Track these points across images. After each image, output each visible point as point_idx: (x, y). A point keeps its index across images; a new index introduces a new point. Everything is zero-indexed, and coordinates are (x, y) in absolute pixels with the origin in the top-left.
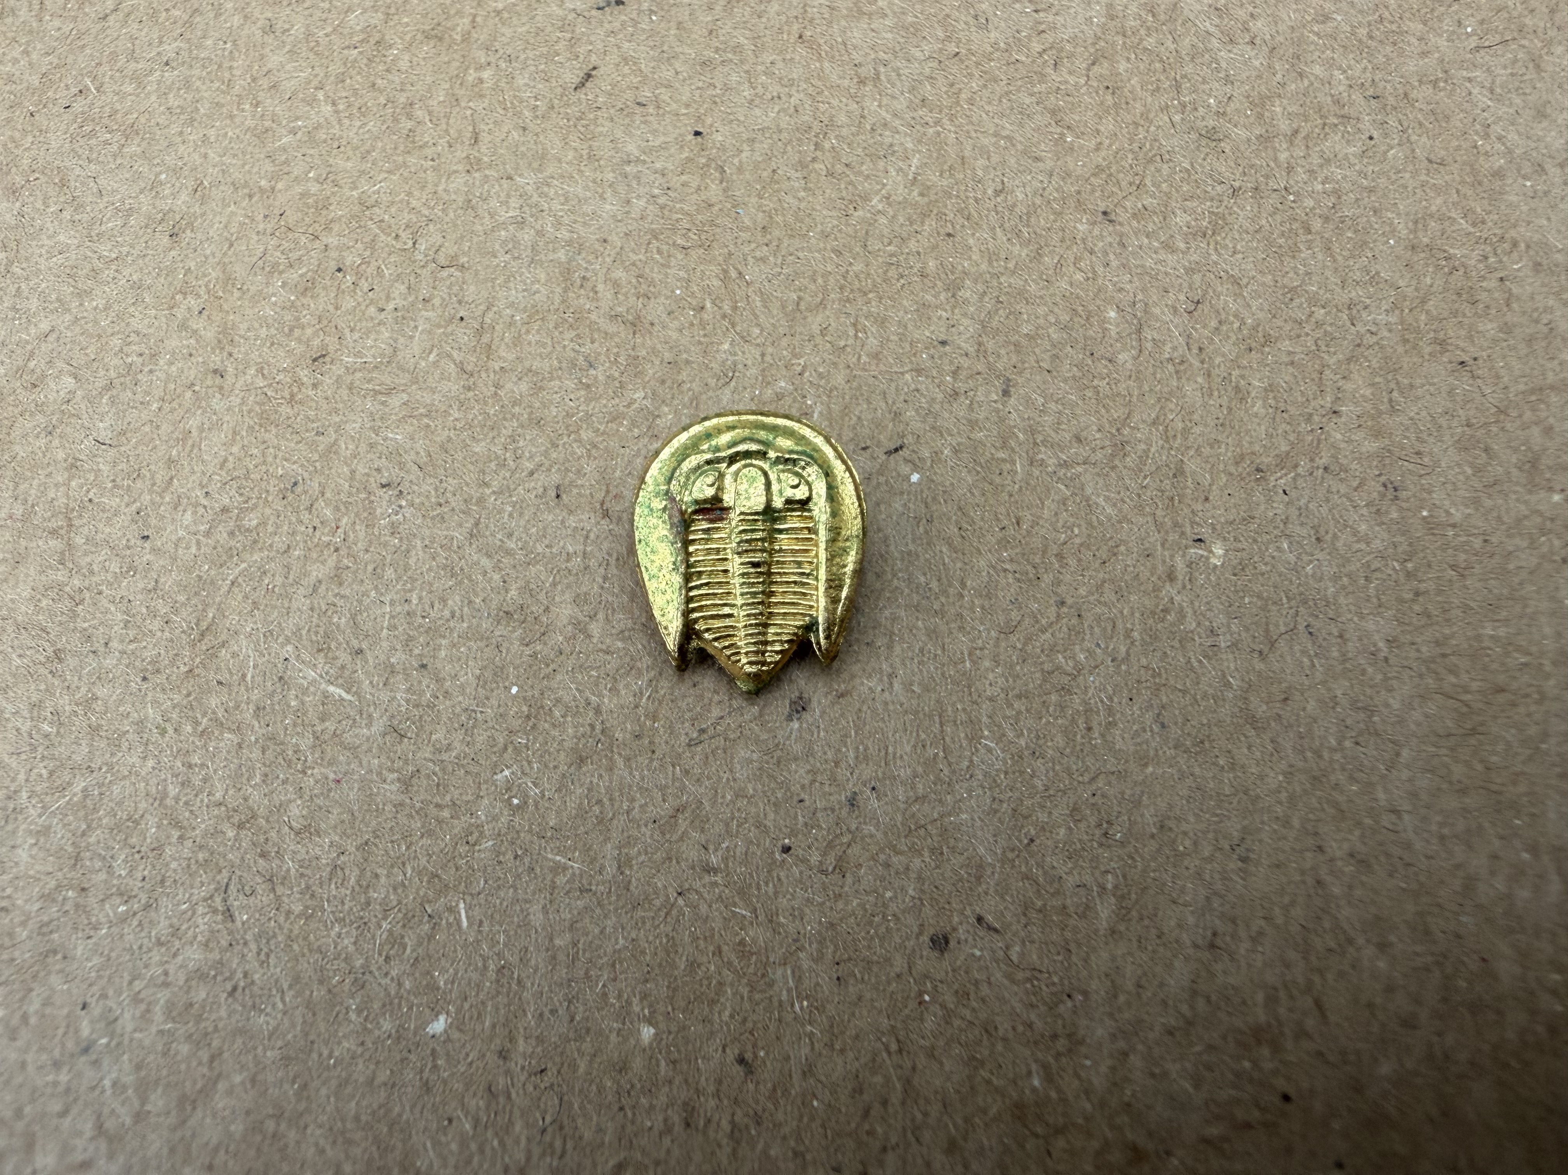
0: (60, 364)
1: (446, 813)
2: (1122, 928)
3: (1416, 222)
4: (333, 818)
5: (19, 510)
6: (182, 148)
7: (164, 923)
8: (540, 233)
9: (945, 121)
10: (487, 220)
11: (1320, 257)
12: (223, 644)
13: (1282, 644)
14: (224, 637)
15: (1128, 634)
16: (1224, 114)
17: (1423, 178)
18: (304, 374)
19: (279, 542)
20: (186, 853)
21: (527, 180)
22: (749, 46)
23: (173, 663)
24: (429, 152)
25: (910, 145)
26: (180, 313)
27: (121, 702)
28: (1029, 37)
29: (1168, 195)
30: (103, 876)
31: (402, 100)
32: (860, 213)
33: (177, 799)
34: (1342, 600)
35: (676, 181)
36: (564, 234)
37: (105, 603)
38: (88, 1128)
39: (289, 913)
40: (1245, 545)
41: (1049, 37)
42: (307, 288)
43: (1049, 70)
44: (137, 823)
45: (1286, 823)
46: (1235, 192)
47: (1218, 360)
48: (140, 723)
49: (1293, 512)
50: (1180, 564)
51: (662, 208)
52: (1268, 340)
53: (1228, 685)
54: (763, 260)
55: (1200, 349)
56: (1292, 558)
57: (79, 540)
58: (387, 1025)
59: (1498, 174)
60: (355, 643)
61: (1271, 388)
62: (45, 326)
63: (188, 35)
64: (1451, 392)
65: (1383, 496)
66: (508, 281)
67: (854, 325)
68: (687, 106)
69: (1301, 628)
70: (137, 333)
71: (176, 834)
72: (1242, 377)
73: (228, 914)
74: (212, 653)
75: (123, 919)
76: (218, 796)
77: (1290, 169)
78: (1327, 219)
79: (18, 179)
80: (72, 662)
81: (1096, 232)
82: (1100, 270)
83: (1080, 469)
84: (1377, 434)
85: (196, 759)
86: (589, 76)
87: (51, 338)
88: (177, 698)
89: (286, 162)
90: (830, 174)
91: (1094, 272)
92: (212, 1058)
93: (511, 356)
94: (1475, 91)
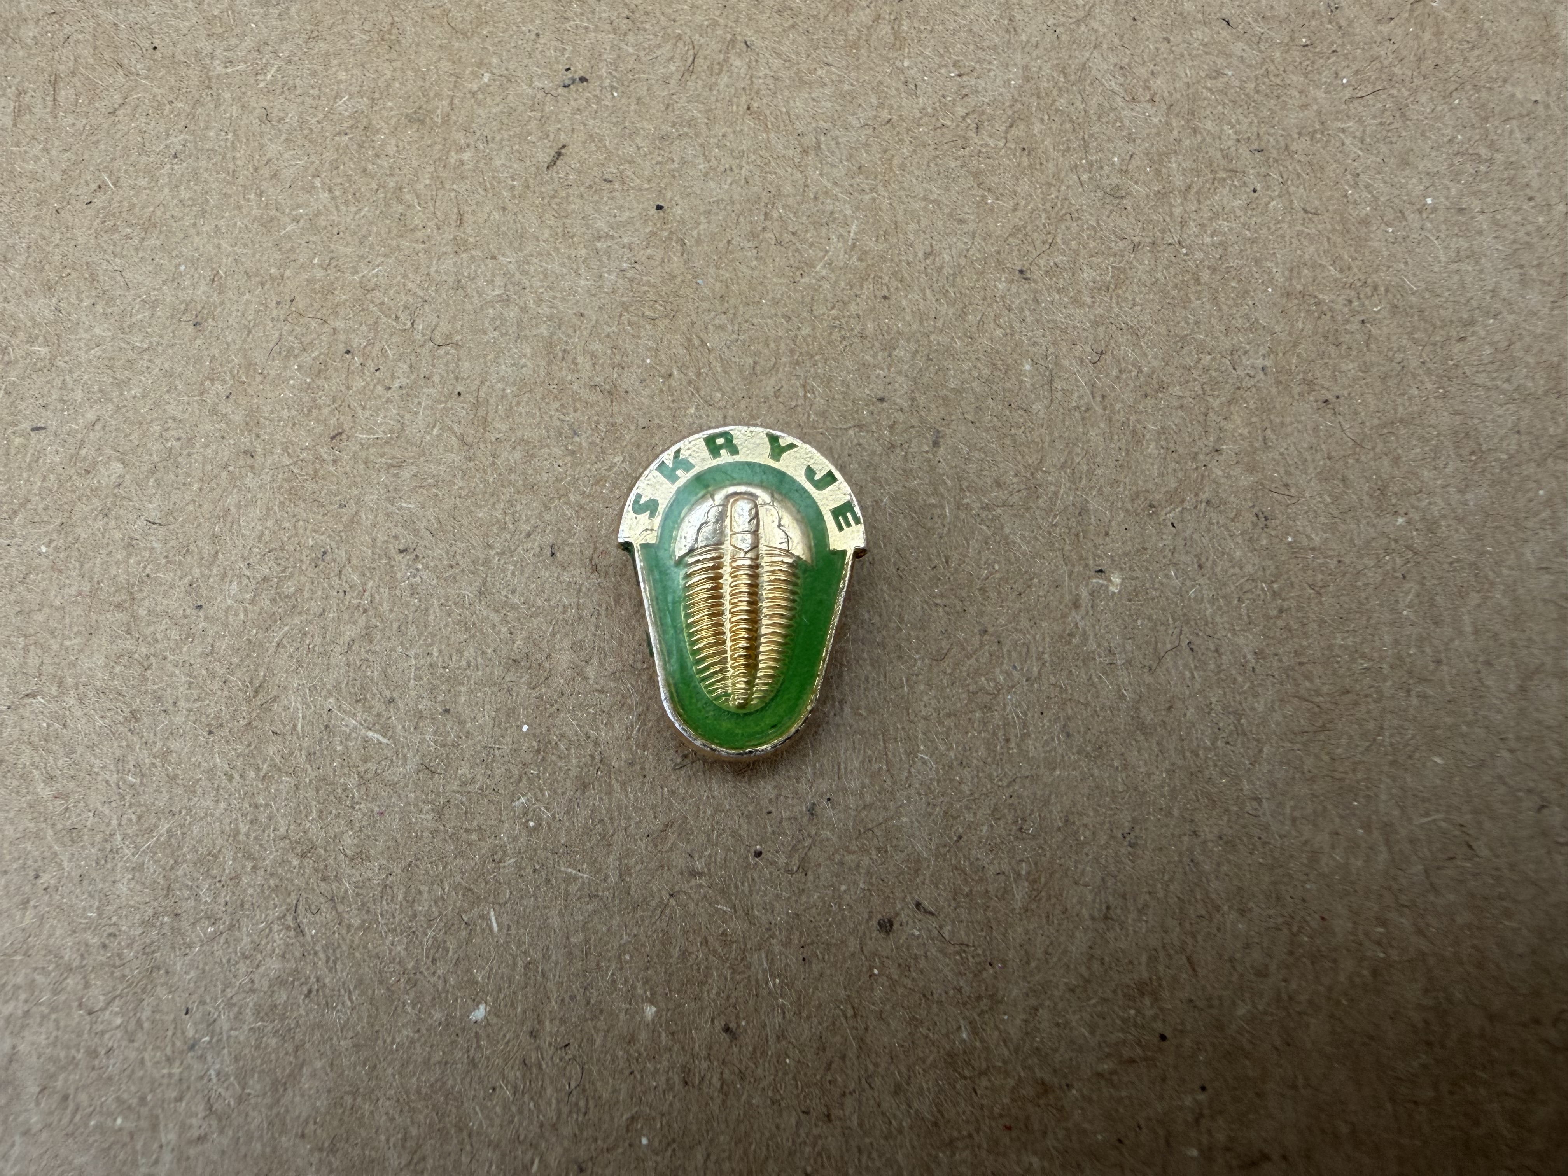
0: (108, 451)
1: (474, 837)
2: (1034, 906)
3: (1291, 270)
4: (381, 844)
5: (86, 587)
6: (197, 239)
7: (246, 940)
8: (524, 309)
9: (880, 188)
10: (476, 300)
11: (1208, 306)
12: (275, 699)
13: (1168, 660)
14: (275, 693)
15: (1040, 657)
16: (1127, 172)
17: (1299, 227)
18: (323, 451)
19: (315, 607)
20: (260, 880)
21: (510, 259)
22: (702, 120)
23: (233, 718)
24: (419, 234)
25: (849, 212)
26: (210, 399)
27: (192, 753)
28: (954, 101)
29: (1076, 252)
30: (192, 903)
31: (392, 184)
32: (806, 280)
33: (247, 835)
34: (1218, 619)
35: (641, 255)
36: (545, 310)
37: (169, 667)
38: (200, 1109)
39: (349, 926)
40: (1138, 573)
41: (971, 101)
42: (320, 371)
43: (972, 134)
44: (216, 857)
45: (1169, 814)
46: (1135, 247)
47: (1118, 406)
48: (211, 770)
49: (1180, 542)
50: (1084, 593)
51: (631, 281)
52: (1162, 387)
53: (1122, 697)
54: (722, 327)
55: (1103, 397)
56: (1177, 583)
57: (142, 612)
58: (437, 1015)
59: (1365, 222)
60: (387, 693)
61: (1163, 430)
62: (91, 416)
63: (192, 127)
64: (1316, 429)
65: (1255, 525)
66: (497, 357)
67: (804, 386)
68: (649, 181)
69: (1184, 644)
70: (174, 419)
71: (249, 865)
72: (1139, 421)
73: (300, 931)
74: (266, 708)
75: (213, 938)
76: (283, 830)
77: (1183, 223)
78: (1214, 270)
79: (52, 275)
80: (146, 720)
81: (1014, 289)
82: (1017, 325)
83: (999, 511)
84: (1252, 469)
85: (261, 801)
86: (559, 154)
87: (98, 427)
88: (240, 748)
89: (292, 250)
90: (779, 243)
91: (1012, 327)
92: (297, 1049)
93: (504, 428)
94: (1348, 141)
